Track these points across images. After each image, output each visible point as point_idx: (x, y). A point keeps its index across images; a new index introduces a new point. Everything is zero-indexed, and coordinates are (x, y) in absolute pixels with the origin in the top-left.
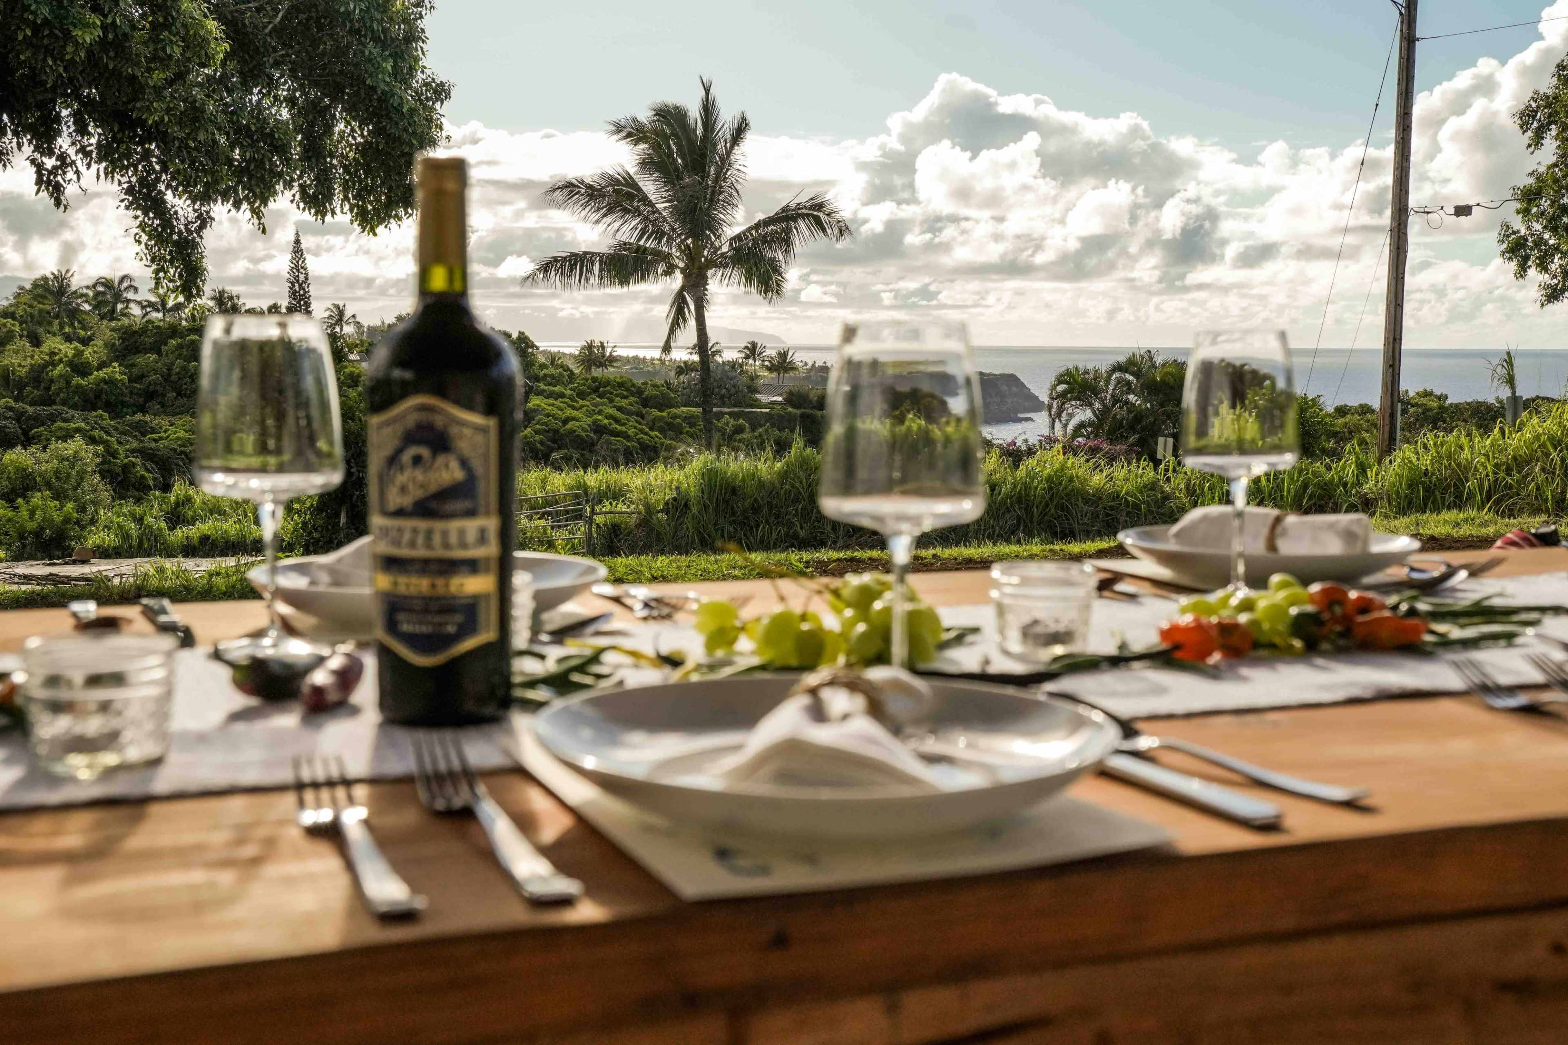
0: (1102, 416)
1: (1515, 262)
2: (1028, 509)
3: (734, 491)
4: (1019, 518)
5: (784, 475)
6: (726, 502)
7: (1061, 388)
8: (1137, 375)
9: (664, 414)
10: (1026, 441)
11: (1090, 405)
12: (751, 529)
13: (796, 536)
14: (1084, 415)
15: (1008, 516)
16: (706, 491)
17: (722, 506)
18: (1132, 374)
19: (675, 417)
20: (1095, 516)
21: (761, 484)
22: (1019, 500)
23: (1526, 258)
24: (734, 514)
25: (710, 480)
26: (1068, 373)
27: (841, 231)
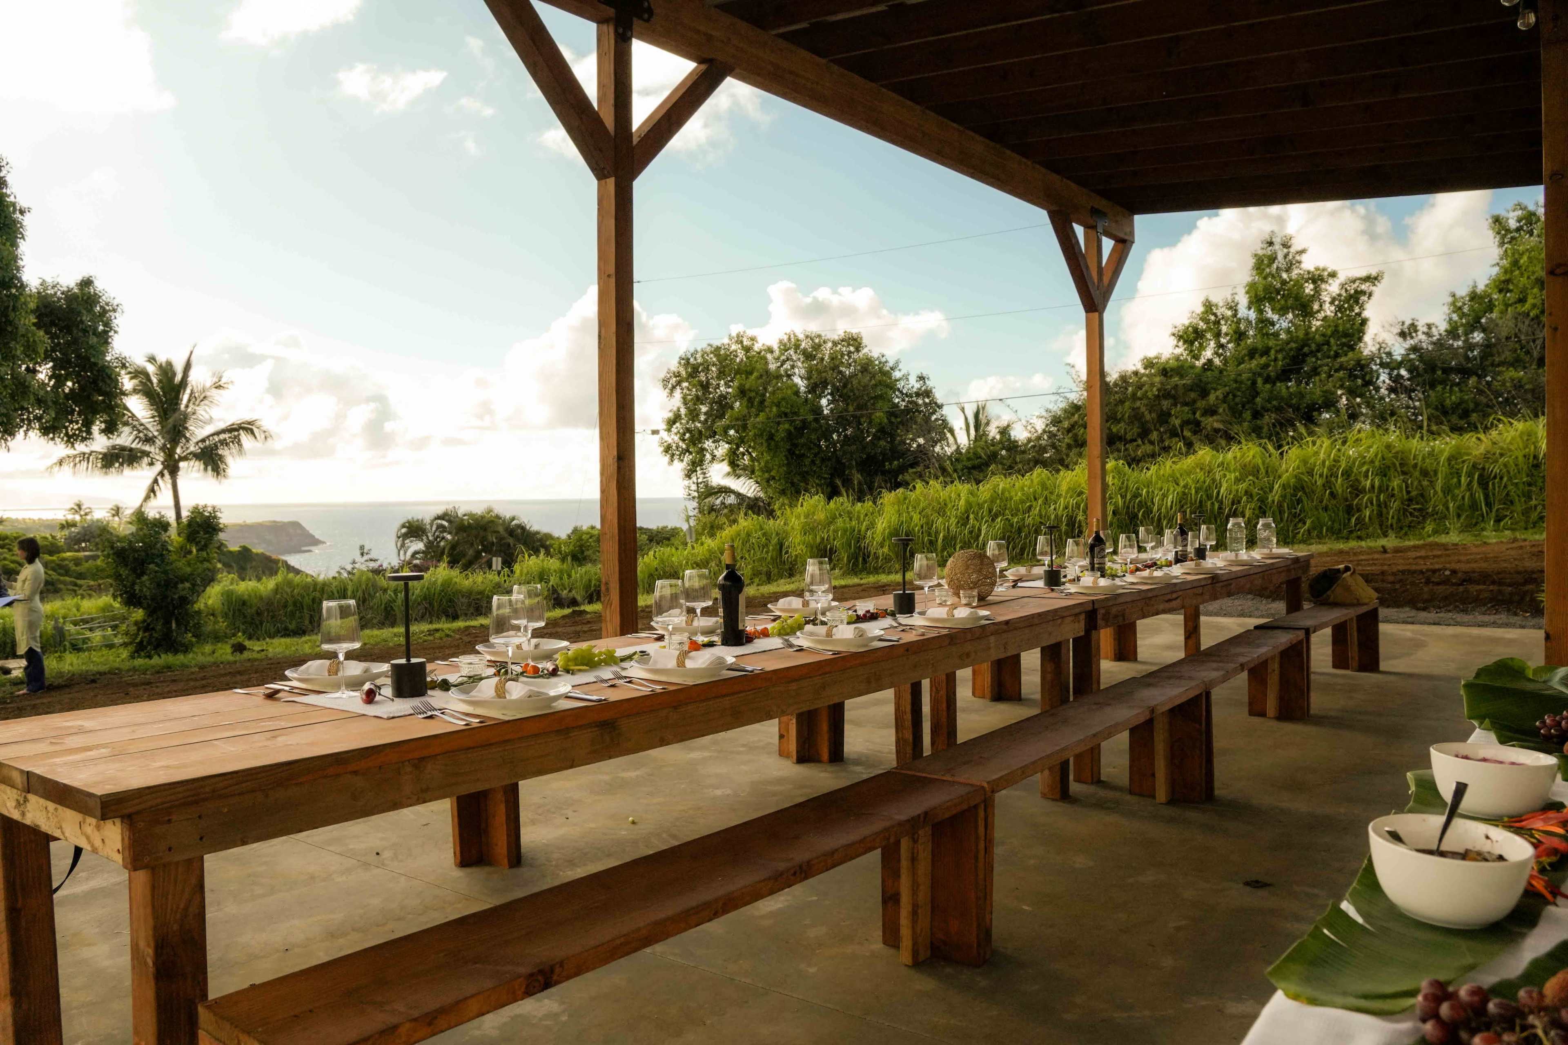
0: (429, 545)
1: (668, 456)
2: (431, 604)
3: (244, 603)
4: (426, 608)
5: (276, 590)
6: (239, 610)
7: (404, 530)
8: (449, 521)
9: (54, 558)
10: (390, 564)
11: (422, 540)
12: (257, 626)
13: (286, 629)
14: (419, 546)
15: (419, 607)
16: (226, 603)
17: (237, 613)
18: (447, 521)
19: (64, 559)
20: (469, 605)
21: (261, 598)
22: (425, 598)
23: (673, 455)
24: (245, 617)
25: (228, 596)
26: (409, 522)
27: (266, 438)
